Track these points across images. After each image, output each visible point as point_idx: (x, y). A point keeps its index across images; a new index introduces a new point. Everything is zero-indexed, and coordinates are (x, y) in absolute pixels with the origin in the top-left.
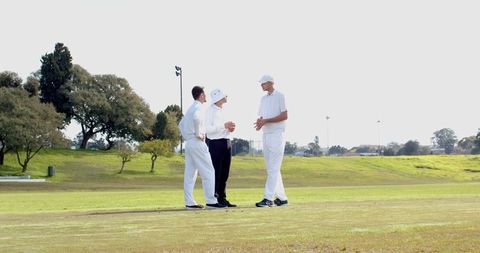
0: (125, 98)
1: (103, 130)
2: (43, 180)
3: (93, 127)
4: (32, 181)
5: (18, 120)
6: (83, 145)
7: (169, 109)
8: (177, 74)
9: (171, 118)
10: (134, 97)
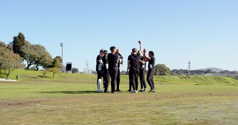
0: (44, 53)
1: (35, 64)
2: (15, 80)
3: (31, 62)
4: (11, 80)
5: (6, 59)
6: (27, 68)
7: (56, 57)
8: (61, 46)
9: (58, 60)
10: (47, 53)
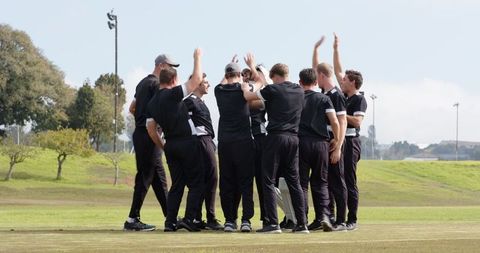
0: (23, 63)
8: (111, 26)
